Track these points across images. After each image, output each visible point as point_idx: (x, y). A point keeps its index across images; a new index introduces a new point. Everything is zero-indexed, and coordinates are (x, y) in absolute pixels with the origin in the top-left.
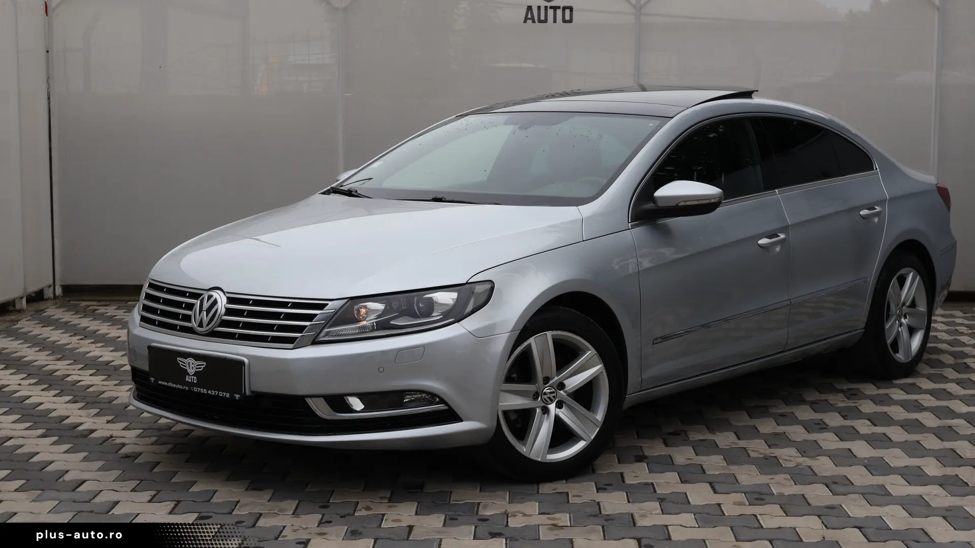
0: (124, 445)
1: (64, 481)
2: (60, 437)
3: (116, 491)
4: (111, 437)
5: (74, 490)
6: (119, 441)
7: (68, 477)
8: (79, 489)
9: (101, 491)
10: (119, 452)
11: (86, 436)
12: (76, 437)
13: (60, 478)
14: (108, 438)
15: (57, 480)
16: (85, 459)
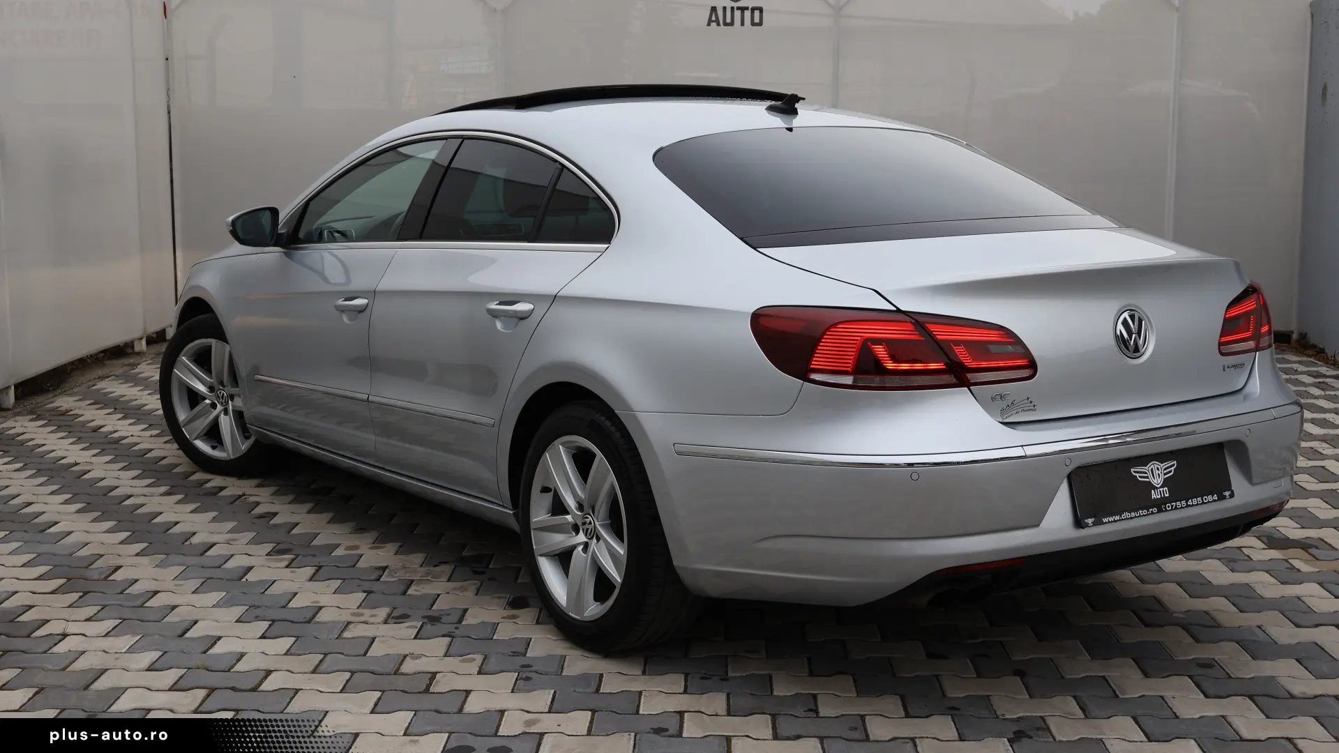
0: (258, 504)
1: (191, 544)
2: (186, 495)
3: (250, 555)
4: (244, 495)
5: (202, 554)
6: (252, 499)
7: (195, 540)
8: (208, 553)
9: (233, 555)
10: (253, 512)
11: (215, 494)
12: (205, 495)
13: (186, 541)
14: (240, 496)
15: (183, 543)
16: (214, 520)
